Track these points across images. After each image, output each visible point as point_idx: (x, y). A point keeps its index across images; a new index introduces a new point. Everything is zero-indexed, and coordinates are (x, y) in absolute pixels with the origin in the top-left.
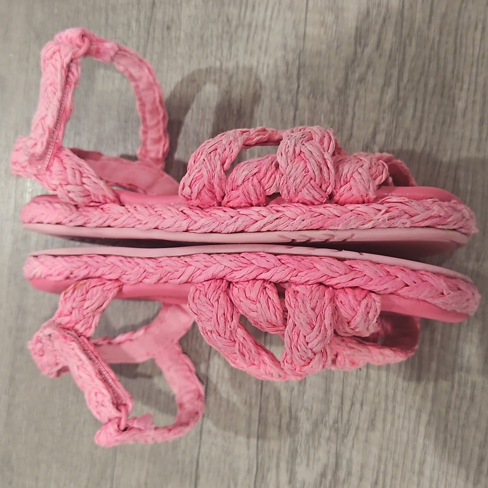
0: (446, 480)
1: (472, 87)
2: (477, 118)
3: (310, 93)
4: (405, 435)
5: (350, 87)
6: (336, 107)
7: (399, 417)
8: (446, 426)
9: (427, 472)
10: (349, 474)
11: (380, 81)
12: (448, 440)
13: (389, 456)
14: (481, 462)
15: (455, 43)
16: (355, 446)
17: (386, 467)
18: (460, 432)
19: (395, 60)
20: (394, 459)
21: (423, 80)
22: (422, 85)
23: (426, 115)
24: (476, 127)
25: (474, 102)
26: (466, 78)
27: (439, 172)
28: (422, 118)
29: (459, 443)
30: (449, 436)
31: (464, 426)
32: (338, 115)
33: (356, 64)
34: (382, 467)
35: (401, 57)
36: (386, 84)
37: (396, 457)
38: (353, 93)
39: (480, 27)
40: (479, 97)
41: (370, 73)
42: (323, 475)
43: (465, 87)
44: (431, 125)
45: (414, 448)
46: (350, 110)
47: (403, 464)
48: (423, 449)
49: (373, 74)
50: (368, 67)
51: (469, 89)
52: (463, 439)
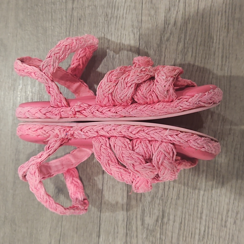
0: (213, 220)
1: (218, 41)
2: (220, 55)
3: (145, 47)
4: (193, 201)
5: (163, 43)
6: (157, 53)
7: (190, 193)
8: (212, 196)
9: (204, 217)
10: (169, 219)
11: (176, 40)
12: (213, 202)
13: (187, 211)
14: (228, 212)
15: (209, 21)
16: (171, 207)
17: (185, 216)
18: (218, 198)
19: (183, 30)
20: (189, 212)
21: (195, 39)
22: (195, 41)
23: (197, 55)
24: (220, 59)
25: (219, 48)
26: (215, 38)
27: (204, 80)
28: (196, 56)
29: (218, 203)
30: (213, 201)
31: (219, 196)
32: (158, 56)
33: (165, 33)
34: (184, 216)
35: (185, 29)
36: (179, 41)
37: (190, 211)
38: (164, 46)
39: (220, 13)
40: (221, 46)
41: (172, 37)
42: (157, 221)
43: (215, 41)
44: (200, 59)
45: (198, 207)
46: (163, 54)
47: (193, 214)
48: (202, 207)
49: (173, 37)
50: (171, 34)
51: (216, 42)
52: (219, 202)
